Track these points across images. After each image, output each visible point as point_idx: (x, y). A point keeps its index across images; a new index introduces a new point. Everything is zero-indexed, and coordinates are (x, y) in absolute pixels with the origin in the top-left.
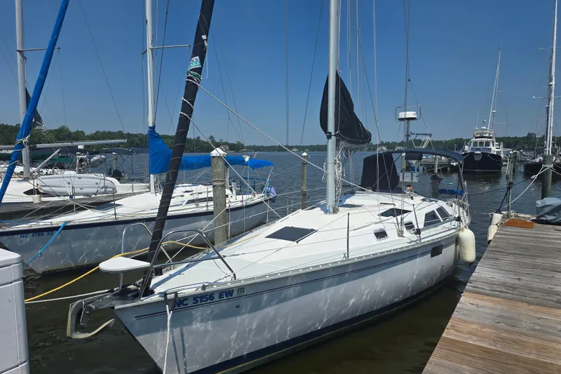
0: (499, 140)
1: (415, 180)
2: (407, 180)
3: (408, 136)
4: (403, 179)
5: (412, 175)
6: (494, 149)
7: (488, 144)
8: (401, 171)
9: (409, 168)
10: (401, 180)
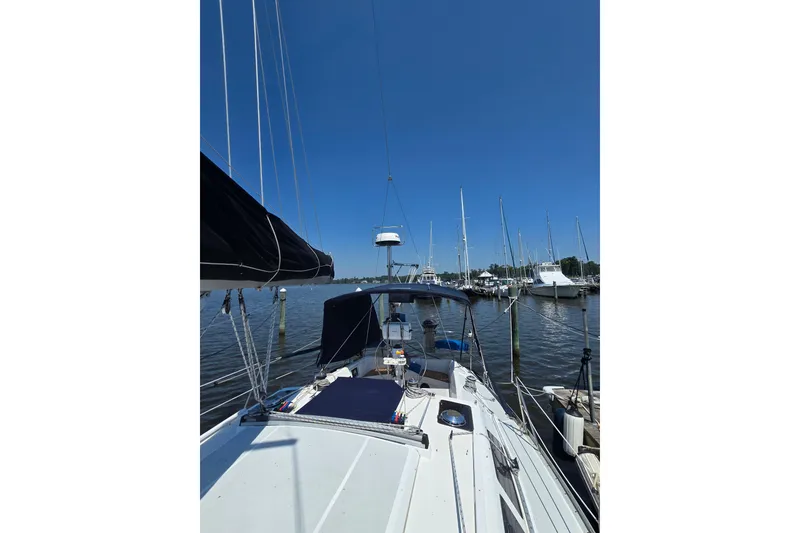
0: (438, 275)
1: (407, 337)
2: (395, 336)
3: (390, 267)
4: (388, 336)
5: (402, 329)
6: (437, 281)
7: (432, 278)
8: (385, 323)
9: (396, 318)
10: (385, 337)
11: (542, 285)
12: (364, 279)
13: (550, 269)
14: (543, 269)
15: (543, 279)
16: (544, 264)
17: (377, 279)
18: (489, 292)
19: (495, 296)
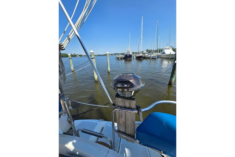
7: (129, 52)
11: (165, 54)
12: (110, 54)
13: (168, 49)
14: (166, 49)
15: (165, 52)
16: (166, 47)
17: (114, 54)
18: (147, 57)
19: (149, 58)
